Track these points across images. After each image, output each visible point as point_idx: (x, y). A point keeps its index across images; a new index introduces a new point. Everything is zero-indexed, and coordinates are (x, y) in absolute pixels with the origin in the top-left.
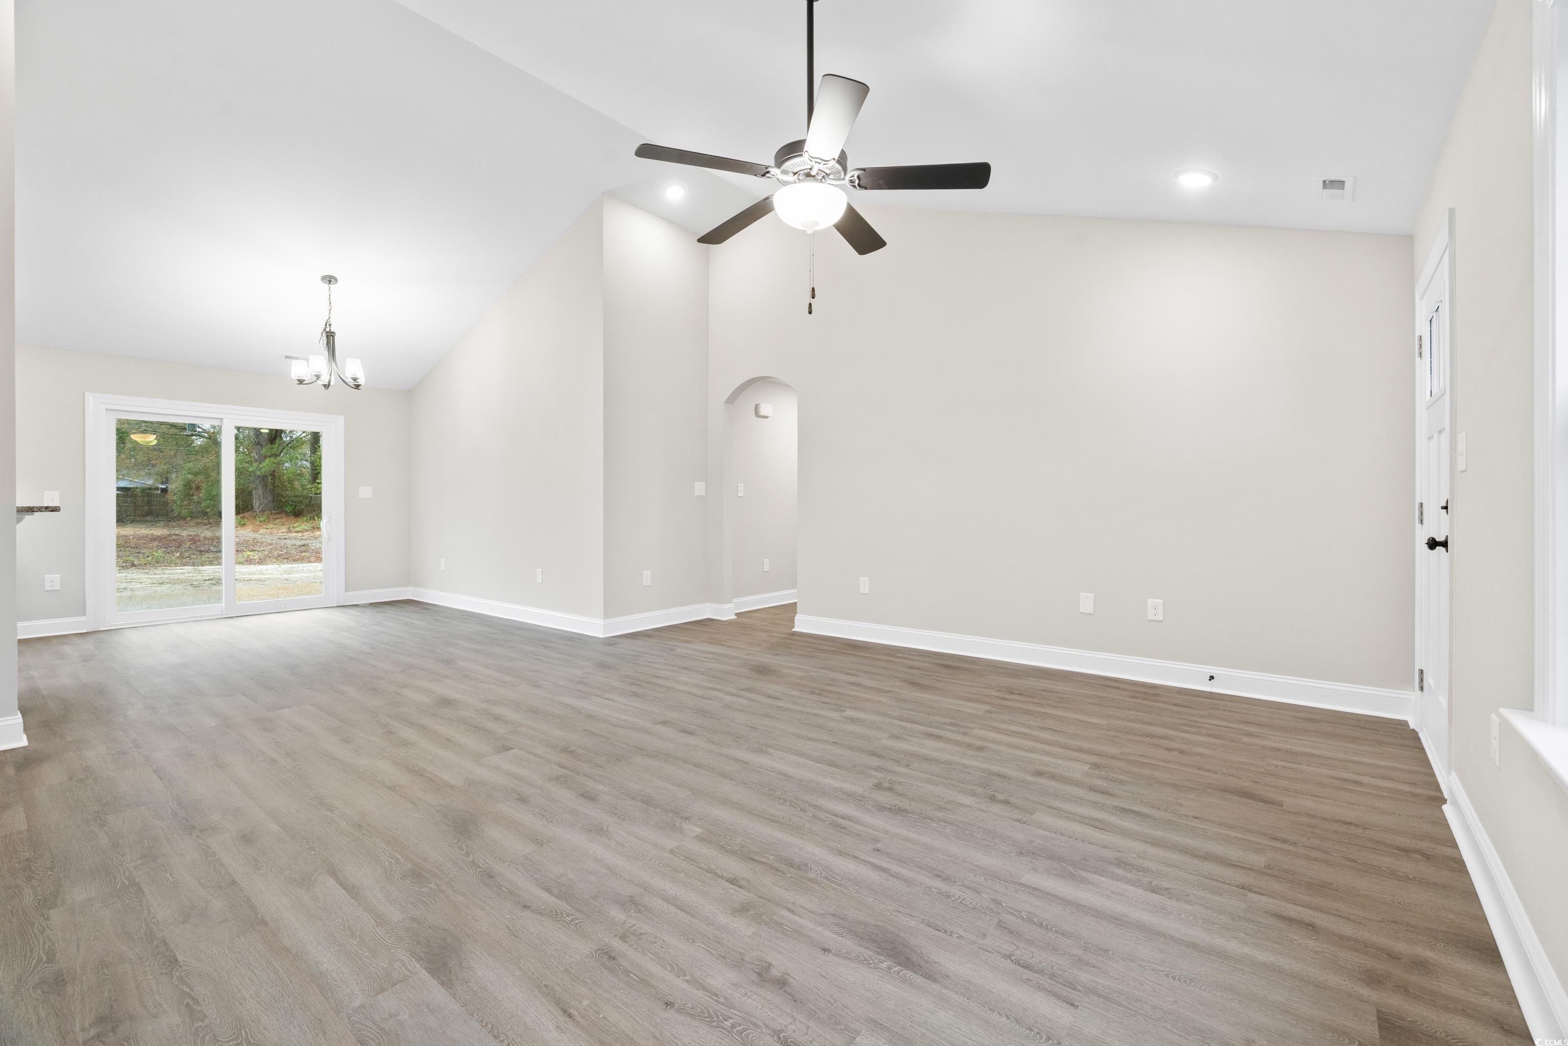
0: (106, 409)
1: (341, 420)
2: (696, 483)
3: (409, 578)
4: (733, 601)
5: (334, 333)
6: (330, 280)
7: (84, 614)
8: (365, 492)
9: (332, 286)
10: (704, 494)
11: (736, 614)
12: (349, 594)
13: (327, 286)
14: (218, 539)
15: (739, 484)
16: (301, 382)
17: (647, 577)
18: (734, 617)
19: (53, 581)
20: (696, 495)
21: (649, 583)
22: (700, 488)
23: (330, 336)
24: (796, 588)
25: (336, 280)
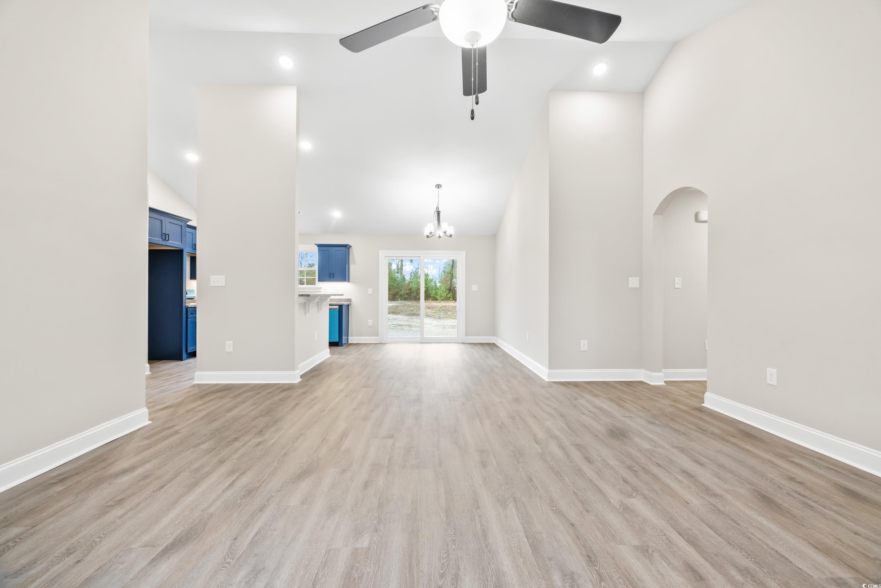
0: (385, 256)
1: (464, 253)
2: (630, 278)
3: (494, 331)
4: (663, 371)
5: (440, 211)
6: (438, 186)
7: (378, 336)
8: (475, 288)
9: (440, 189)
10: (638, 286)
11: (665, 382)
12: (467, 337)
13: (437, 189)
14: (419, 307)
15: (675, 278)
16: (428, 236)
17: (584, 345)
18: (663, 384)
19: (370, 322)
20: (630, 287)
21: (586, 349)
22: (634, 282)
23: (438, 213)
24: (706, 368)
25: (441, 186)
